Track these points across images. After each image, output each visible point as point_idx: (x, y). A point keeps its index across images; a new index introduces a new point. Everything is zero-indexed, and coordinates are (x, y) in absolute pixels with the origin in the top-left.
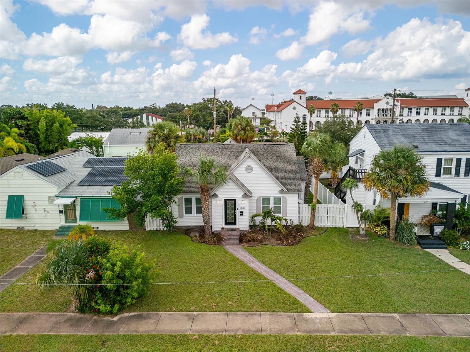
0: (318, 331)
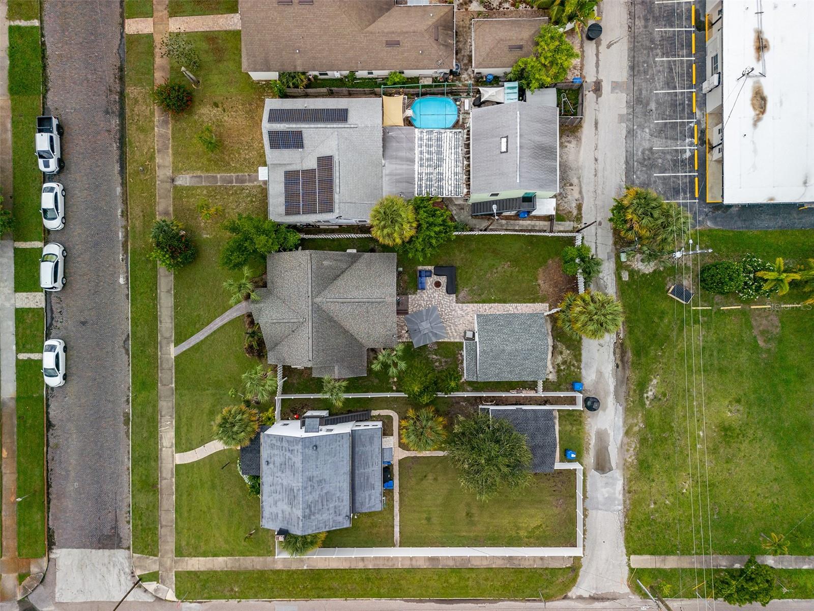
0: (161, 347)
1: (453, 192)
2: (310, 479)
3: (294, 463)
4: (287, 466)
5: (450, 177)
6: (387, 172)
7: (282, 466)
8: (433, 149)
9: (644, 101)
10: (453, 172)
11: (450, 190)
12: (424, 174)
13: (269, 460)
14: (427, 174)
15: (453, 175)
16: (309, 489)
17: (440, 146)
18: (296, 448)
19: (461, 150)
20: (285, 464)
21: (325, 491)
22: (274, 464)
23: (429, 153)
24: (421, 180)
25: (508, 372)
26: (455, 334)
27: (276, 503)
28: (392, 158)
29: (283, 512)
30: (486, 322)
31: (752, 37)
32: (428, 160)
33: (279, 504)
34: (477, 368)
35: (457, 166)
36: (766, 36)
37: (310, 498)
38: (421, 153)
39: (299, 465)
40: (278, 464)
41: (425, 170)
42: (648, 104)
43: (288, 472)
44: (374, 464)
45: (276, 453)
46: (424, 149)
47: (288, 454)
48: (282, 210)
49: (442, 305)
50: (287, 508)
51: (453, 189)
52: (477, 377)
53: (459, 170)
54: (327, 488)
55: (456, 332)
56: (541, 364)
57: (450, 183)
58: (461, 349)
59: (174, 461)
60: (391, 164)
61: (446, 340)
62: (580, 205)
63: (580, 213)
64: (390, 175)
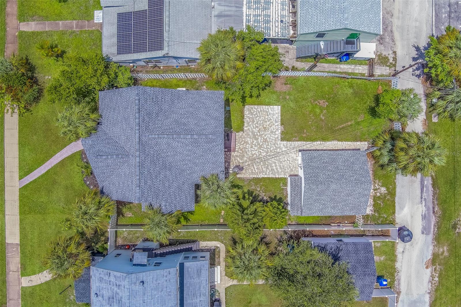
1: (279, 33)
3: (121, 298)
4: (115, 300)
5: (277, 19)
6: (216, 13)
7: (111, 300)
10: (279, 15)
11: (277, 31)
12: (252, 16)
13: (98, 293)
14: (255, 16)
15: (279, 17)
18: (122, 283)
20: (113, 298)
22: (103, 297)
24: (249, 21)
25: (331, 208)
26: (280, 170)
30: (311, 159)
34: (301, 204)
35: (283, 9)
40: (106, 298)
41: (252, 12)
44: (202, 295)
45: (104, 287)
47: (116, 289)
48: (114, 50)
49: (268, 142)
51: (279, 31)
52: (302, 212)
53: (286, 13)
55: (281, 168)
56: (363, 200)
57: (277, 25)
58: (286, 185)
59: (20, 283)
60: (220, 5)
61: (271, 176)
62: (395, 53)
63: (395, 59)
64: (219, 16)
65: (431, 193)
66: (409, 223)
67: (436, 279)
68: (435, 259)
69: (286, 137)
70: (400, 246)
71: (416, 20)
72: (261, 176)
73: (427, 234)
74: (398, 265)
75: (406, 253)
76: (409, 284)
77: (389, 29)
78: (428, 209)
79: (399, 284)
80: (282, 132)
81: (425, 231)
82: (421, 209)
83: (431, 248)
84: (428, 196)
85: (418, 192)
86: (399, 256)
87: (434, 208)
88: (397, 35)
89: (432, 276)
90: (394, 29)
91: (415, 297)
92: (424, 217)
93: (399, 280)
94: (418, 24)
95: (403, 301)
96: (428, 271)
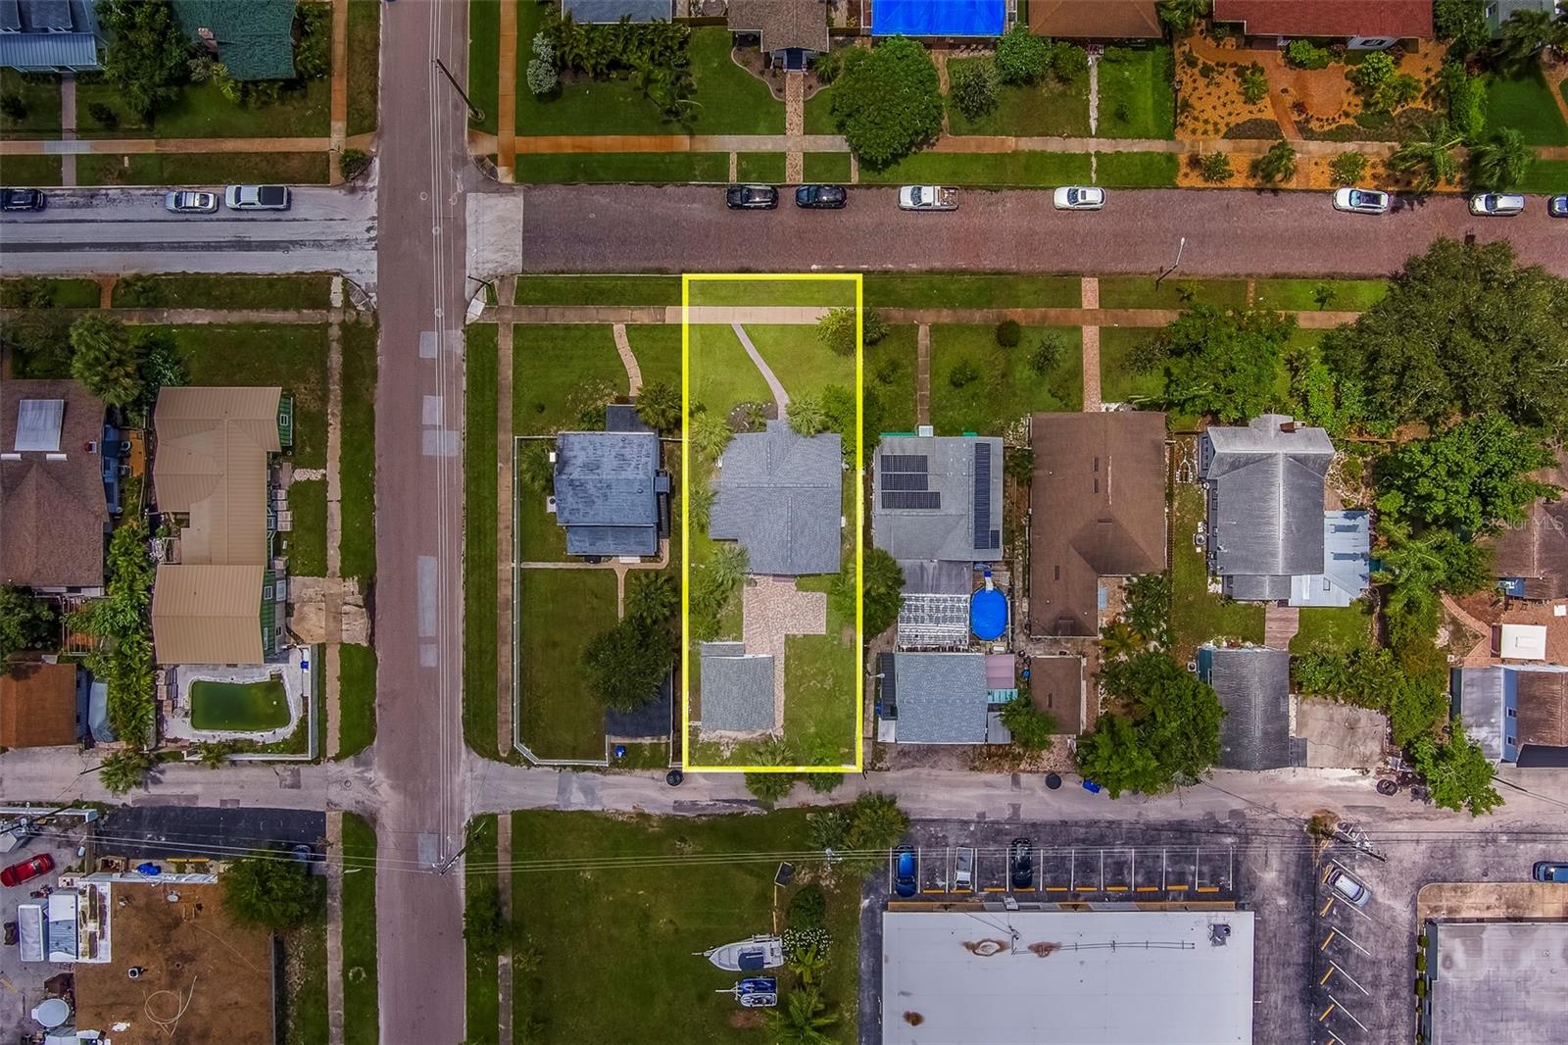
1: (903, 633)
2: (609, 486)
5: (919, 631)
6: (925, 565)
8: (948, 614)
9: (998, 838)
10: (924, 633)
11: (905, 630)
12: (922, 603)
13: (626, 442)
14: (923, 606)
15: (921, 633)
16: (599, 485)
17: (951, 619)
18: (641, 472)
19: (947, 643)
20: (624, 460)
21: (596, 500)
22: (623, 448)
23: (945, 608)
24: (917, 599)
25: (711, 689)
26: (750, 633)
27: (583, 449)
28: (941, 569)
29: (575, 457)
30: (764, 668)
31: (1053, 941)
32: (938, 607)
33: (583, 453)
34: (713, 655)
35: (930, 638)
36: (1053, 954)
37: (590, 486)
38: (945, 601)
39: (624, 475)
40: (623, 451)
41: (926, 604)
42: (995, 842)
43: (616, 463)
44: (616, 546)
45: (634, 451)
46: (949, 604)
47: (634, 464)
48: (887, 452)
49: (784, 619)
50: (579, 462)
51: (906, 633)
52: (707, 656)
53: (926, 640)
54: (599, 502)
55: (753, 633)
56: (719, 723)
57: (912, 630)
58: (734, 639)
59: (617, 322)
60: (935, 568)
61: (745, 623)
62: (888, 769)
63: (880, 769)
64: (922, 567)
65: (723, 812)
66: (688, 786)
67: (620, 818)
68: (644, 816)
69: (790, 640)
70: (659, 774)
71: (927, 796)
72: (745, 611)
73: (674, 808)
74: (638, 771)
75: (652, 782)
76: (616, 786)
77: (917, 764)
78: (703, 808)
79: (615, 774)
80: (794, 636)
81: (678, 805)
82: (704, 800)
83: (658, 813)
84: (719, 808)
85: (725, 797)
86: (648, 773)
87: (705, 815)
88: (909, 772)
89: (624, 813)
90: (916, 769)
91: (600, 793)
92: (694, 803)
93: (619, 774)
94: (922, 798)
95: (594, 778)
96: (630, 809)
